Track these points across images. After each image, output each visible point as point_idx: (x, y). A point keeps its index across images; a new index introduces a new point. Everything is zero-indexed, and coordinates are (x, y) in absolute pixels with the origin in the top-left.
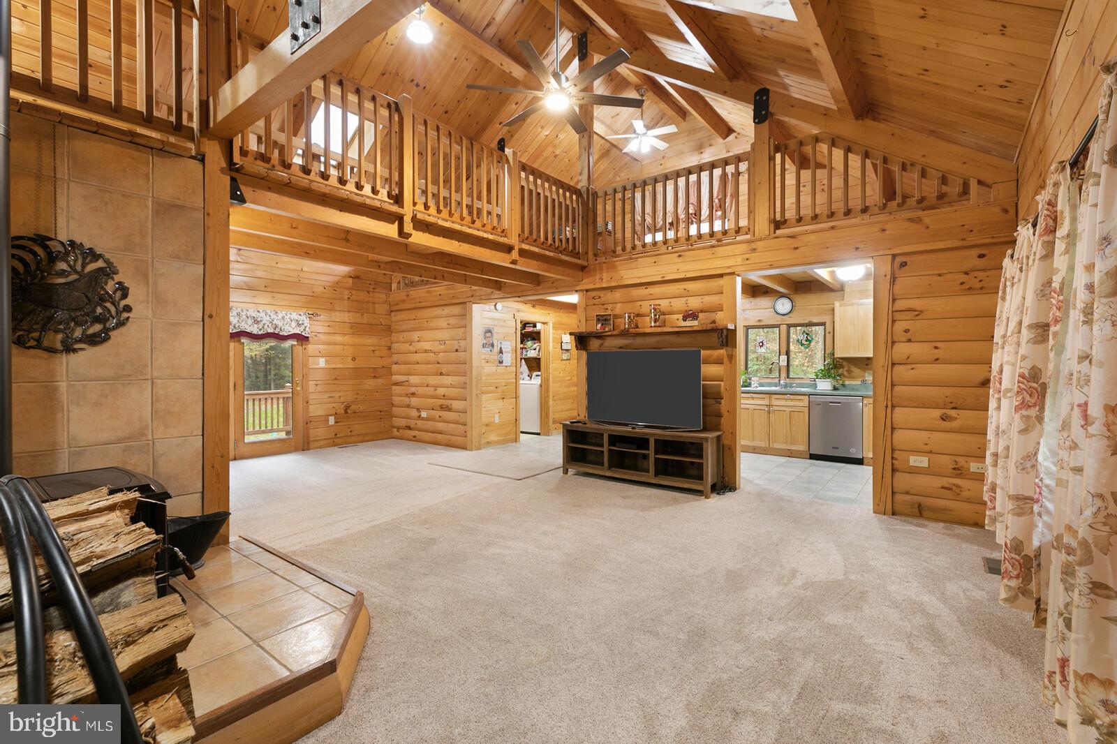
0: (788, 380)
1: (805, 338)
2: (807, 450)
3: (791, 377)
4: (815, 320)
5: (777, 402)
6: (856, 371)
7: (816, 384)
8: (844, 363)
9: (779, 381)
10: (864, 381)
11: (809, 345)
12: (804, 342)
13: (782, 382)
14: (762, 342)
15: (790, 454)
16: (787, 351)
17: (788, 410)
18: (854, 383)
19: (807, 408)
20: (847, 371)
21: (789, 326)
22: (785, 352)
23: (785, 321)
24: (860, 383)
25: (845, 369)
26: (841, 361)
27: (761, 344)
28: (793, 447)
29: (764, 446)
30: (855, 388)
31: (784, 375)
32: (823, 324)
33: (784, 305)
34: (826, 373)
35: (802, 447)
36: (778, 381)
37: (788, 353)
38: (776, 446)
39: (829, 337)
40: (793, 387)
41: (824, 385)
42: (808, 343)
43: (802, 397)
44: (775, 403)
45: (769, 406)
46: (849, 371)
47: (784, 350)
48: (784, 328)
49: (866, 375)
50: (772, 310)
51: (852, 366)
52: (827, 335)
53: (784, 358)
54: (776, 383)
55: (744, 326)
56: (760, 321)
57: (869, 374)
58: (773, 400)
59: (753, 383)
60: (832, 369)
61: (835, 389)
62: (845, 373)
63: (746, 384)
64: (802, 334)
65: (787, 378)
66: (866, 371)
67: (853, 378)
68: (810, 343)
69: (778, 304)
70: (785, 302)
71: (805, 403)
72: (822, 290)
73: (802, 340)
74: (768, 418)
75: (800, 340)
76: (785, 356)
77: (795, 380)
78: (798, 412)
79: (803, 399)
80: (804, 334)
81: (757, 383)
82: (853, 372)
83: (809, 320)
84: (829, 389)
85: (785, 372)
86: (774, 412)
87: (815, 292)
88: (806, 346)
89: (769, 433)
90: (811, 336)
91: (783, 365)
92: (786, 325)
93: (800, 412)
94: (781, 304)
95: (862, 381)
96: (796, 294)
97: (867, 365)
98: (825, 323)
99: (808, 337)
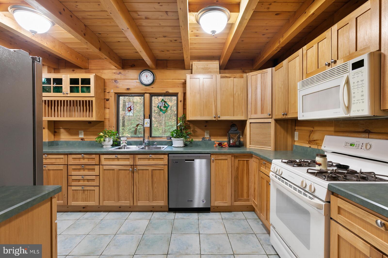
0: (151, 139)
1: (163, 105)
2: (167, 204)
3: (153, 136)
4: (171, 91)
5: (141, 162)
6: (199, 131)
7: (172, 142)
8: (191, 125)
9: (144, 140)
10: (204, 138)
11: (166, 111)
12: (162, 108)
13: (146, 140)
14: (130, 107)
15: (153, 210)
16: (149, 115)
17: (150, 168)
18: (197, 140)
19: (167, 166)
20: (193, 131)
21: (152, 95)
22: (148, 117)
23: (149, 90)
24: (201, 140)
25: (192, 129)
26: (188, 123)
27: (129, 109)
28: (155, 203)
29: (128, 205)
30: (199, 143)
31: (147, 135)
32: (176, 95)
33: (147, 78)
34: (179, 133)
35: (162, 203)
36: (142, 140)
37: (150, 117)
38: (140, 203)
39: (181, 105)
40: (154, 145)
41: (178, 143)
42: (165, 109)
43: (162, 156)
44: (139, 162)
45: (133, 166)
46: (194, 131)
47: (147, 115)
48: (147, 96)
50: (138, 81)
51: (196, 127)
52: (179, 103)
53: (147, 120)
54: (141, 141)
55: (116, 93)
56: (128, 89)
58: (137, 160)
59: (121, 142)
60: (183, 129)
61: (186, 145)
62: (192, 132)
63: (116, 143)
64: (161, 102)
65: (150, 137)
66: (205, 131)
67: (196, 136)
68: (167, 109)
69: (143, 76)
70: (148, 74)
71: (165, 162)
72: (175, 68)
73: (161, 106)
74: (132, 177)
75: (160, 107)
76: (148, 119)
77: (156, 139)
78: (159, 170)
79: (163, 158)
80: (163, 102)
81: (125, 143)
82: (197, 131)
83: (166, 91)
84: (182, 146)
85: (148, 132)
86: (137, 172)
87: (170, 69)
88: (164, 111)
89: (133, 192)
90: (167, 104)
91: (147, 126)
92: (149, 94)
93: (161, 170)
94: (145, 76)
95: (202, 139)
96: (157, 69)
97: (206, 126)
98: (178, 94)
99: (165, 105)
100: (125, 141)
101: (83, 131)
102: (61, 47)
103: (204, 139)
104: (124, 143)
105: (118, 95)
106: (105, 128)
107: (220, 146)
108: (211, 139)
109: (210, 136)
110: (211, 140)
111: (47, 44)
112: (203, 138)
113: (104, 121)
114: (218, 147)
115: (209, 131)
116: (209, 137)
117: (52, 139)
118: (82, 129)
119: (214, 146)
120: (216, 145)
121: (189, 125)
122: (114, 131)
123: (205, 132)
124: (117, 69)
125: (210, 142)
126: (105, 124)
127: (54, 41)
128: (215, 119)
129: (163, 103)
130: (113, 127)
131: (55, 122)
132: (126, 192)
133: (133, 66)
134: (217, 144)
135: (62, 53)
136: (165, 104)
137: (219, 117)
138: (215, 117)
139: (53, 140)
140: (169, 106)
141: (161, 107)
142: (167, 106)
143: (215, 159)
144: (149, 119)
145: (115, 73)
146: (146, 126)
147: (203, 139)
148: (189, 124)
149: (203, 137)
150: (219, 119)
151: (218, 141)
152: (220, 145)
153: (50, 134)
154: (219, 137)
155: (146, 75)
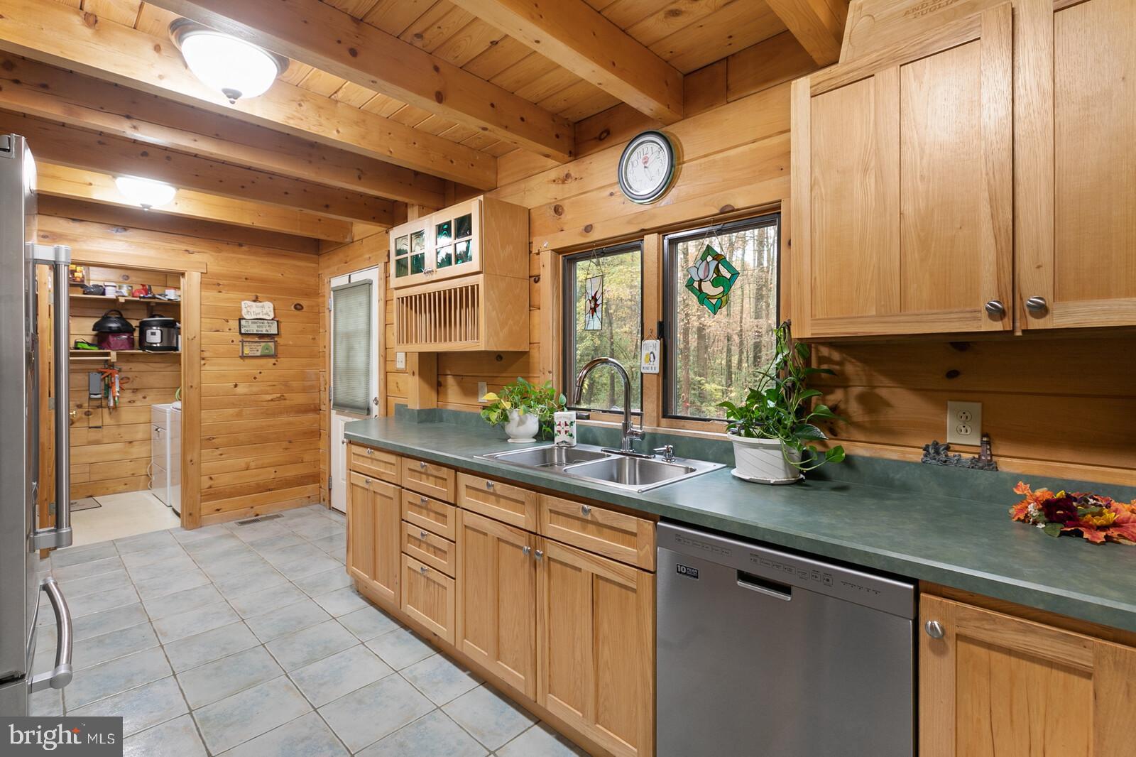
1: (712, 275)
3: (674, 412)
4: (744, 200)
5: (557, 527)
6: (904, 402)
8: (851, 369)
10: (937, 450)
11: (723, 301)
12: (708, 288)
16: (662, 324)
17: (587, 566)
18: (891, 453)
19: (648, 577)
20: (862, 399)
21: (671, 236)
22: (655, 331)
23: (655, 218)
24: (916, 455)
25: (856, 391)
26: (836, 356)
28: (603, 739)
30: (898, 477)
31: (650, 405)
32: (771, 215)
33: (647, 165)
37: (664, 332)
38: (554, 705)
42: (721, 289)
43: (631, 523)
45: (532, 537)
46: (870, 402)
47: (652, 321)
48: (652, 243)
49: (950, 421)
50: (619, 187)
53: (653, 346)
55: (559, 251)
56: (588, 229)
57: (965, 418)
62: (854, 409)
64: (703, 258)
65: (664, 416)
66: (949, 403)
67: (884, 431)
68: (725, 293)
69: (633, 164)
70: (650, 149)
71: (642, 554)
72: (767, 80)
73: (701, 281)
74: (532, 584)
75: (696, 285)
76: (654, 341)
77: (683, 427)
78: (621, 585)
79: (634, 534)
80: (709, 259)
81: (566, 432)
82: (887, 404)
83: (723, 204)
84: (772, 481)
85: (655, 396)
86: (546, 565)
87: (745, 94)
88: (714, 301)
89: (533, 647)
90: (729, 266)
91: (651, 372)
92: (659, 233)
93: (627, 588)
94: (640, 161)
95: (926, 449)
96: (685, 116)
97: (953, 374)
98: (779, 207)
99: (719, 271)
100: (566, 425)
101: (485, 383)
102: (390, 134)
103: (937, 452)
104: (563, 432)
105: (570, 257)
106: (531, 375)
107: (1059, 527)
108: (995, 459)
109: (983, 435)
110: (991, 466)
111: (338, 131)
112: (936, 445)
113: (529, 352)
114: (1041, 526)
115: (977, 407)
116: (978, 443)
117: (432, 402)
118: (483, 378)
119: (1012, 511)
120: (1021, 510)
121: (837, 367)
122: (551, 386)
123: (945, 408)
124: (558, 163)
125: (983, 478)
126: (531, 361)
127: (364, 121)
128: (998, 326)
129: (708, 263)
130: (550, 372)
131: (439, 356)
132: (517, 636)
133: (605, 134)
134: (1031, 508)
135: (391, 152)
136: (717, 267)
137: (1041, 310)
138: (997, 313)
139: (435, 407)
140: (735, 274)
141: (700, 286)
142: (728, 275)
143: (952, 631)
144: (658, 338)
145: (554, 181)
146: (648, 371)
147: (932, 451)
148: (840, 363)
149: (930, 443)
150: (1036, 324)
151: (1054, 484)
152: (1060, 520)
153: (426, 387)
154: (1066, 455)
155: (642, 157)
